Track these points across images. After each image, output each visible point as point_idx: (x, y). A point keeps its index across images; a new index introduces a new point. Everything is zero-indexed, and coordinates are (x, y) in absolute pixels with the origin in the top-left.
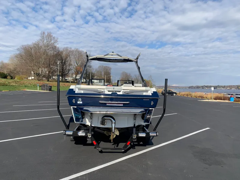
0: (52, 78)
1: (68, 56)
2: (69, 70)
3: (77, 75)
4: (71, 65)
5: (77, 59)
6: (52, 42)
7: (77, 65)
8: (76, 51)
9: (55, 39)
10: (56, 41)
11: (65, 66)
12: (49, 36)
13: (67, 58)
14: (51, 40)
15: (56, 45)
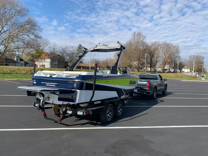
0: (143, 69)
1: (156, 49)
2: (157, 62)
3: (165, 66)
4: (160, 57)
5: (165, 51)
6: (141, 39)
7: (165, 56)
8: (164, 44)
9: (144, 36)
10: (145, 38)
11: (153, 58)
12: (139, 34)
13: (155, 51)
14: (141, 38)
15: (144, 41)
